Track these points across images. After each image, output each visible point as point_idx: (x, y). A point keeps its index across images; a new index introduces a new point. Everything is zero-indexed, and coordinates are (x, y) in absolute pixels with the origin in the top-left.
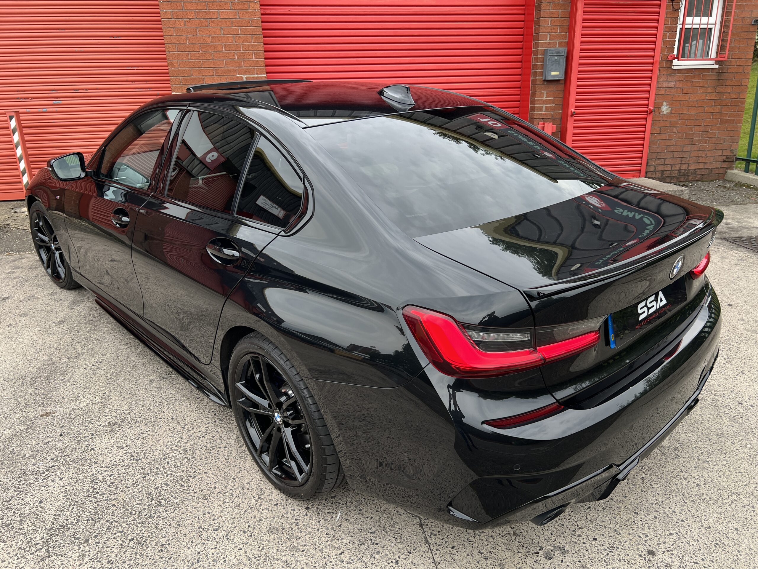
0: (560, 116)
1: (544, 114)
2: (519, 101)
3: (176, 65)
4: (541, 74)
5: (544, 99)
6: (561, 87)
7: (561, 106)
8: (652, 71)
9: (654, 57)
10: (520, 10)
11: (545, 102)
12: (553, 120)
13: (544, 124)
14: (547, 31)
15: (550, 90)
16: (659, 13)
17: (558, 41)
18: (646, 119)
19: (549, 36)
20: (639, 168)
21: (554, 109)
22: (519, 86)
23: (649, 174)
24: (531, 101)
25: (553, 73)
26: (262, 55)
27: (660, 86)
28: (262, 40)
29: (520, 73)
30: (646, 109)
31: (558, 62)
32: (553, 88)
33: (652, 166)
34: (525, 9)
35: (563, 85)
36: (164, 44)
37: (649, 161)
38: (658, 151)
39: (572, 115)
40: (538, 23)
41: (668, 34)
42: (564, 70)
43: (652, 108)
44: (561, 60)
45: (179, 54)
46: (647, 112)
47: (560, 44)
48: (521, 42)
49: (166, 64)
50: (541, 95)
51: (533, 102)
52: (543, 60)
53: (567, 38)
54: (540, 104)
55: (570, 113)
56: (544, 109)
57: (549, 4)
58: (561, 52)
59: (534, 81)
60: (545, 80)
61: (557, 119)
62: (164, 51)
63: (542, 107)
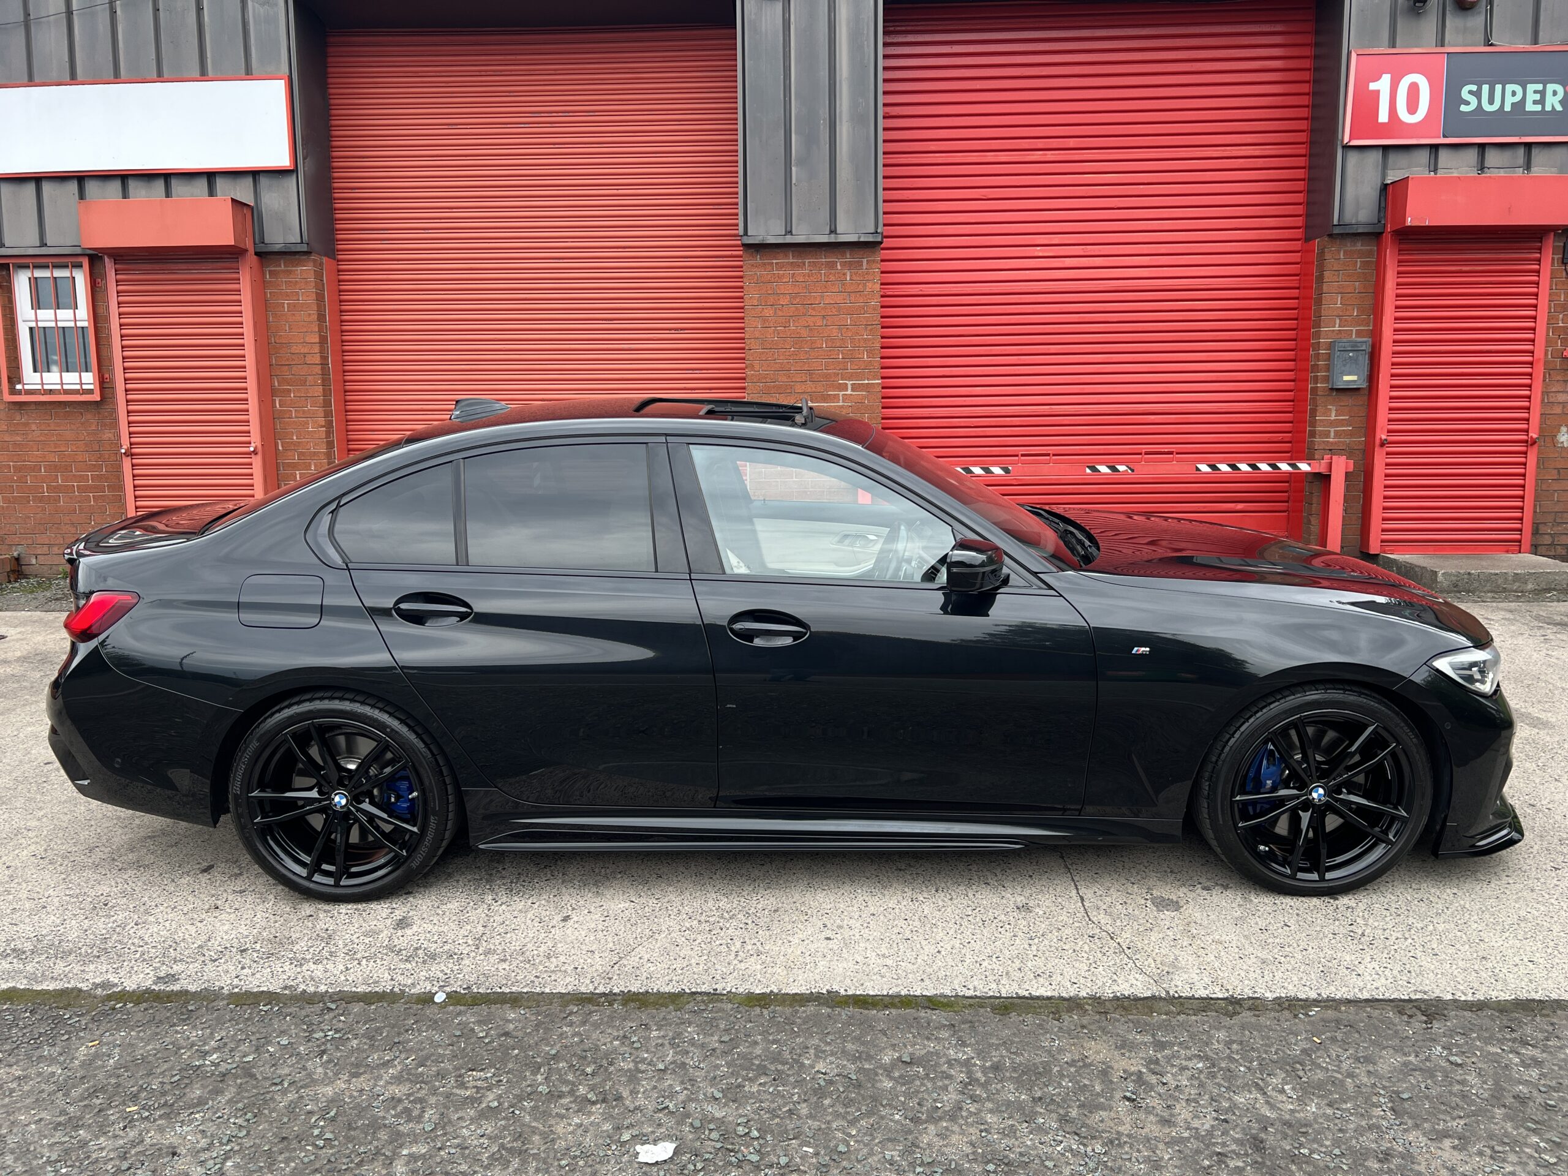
0: (1362, 447)
1: (1332, 443)
2: (1291, 422)
3: (757, 367)
4: (1327, 379)
5: (1333, 418)
6: (1363, 400)
7: (1363, 430)
8: (1530, 375)
9: (1533, 352)
10: (1293, 281)
11: (1332, 424)
12: (1349, 453)
13: (1331, 458)
14: (1335, 313)
15: (1342, 404)
16: (1538, 284)
17: (1354, 329)
18: (1526, 453)
19: (1338, 321)
20: (1519, 536)
21: (1351, 434)
22: (1291, 398)
23: (1540, 549)
24: (1310, 422)
25: (1346, 378)
26: (879, 353)
27: (1551, 400)
28: (880, 331)
29: (1293, 378)
30: (1525, 437)
31: (1355, 360)
32: (1347, 400)
33: (1546, 536)
34: (1300, 280)
35: (1366, 398)
36: (744, 339)
37: (1541, 526)
38: (1556, 510)
39: (1382, 445)
40: (1319, 302)
41: (1561, 316)
42: (1366, 373)
43: (1535, 436)
44: (1360, 358)
45: (763, 353)
46: (1526, 442)
47: (1359, 333)
48: (1294, 330)
49: (743, 366)
50: (1327, 412)
51: (1313, 424)
52: (1329, 357)
53: (1371, 324)
54: (1324, 426)
55: (1377, 442)
56: (1332, 434)
57: (1336, 273)
58: (1359, 345)
59: (1315, 390)
60: (1332, 389)
61: (1357, 452)
62: (743, 349)
63: (1329, 431)
